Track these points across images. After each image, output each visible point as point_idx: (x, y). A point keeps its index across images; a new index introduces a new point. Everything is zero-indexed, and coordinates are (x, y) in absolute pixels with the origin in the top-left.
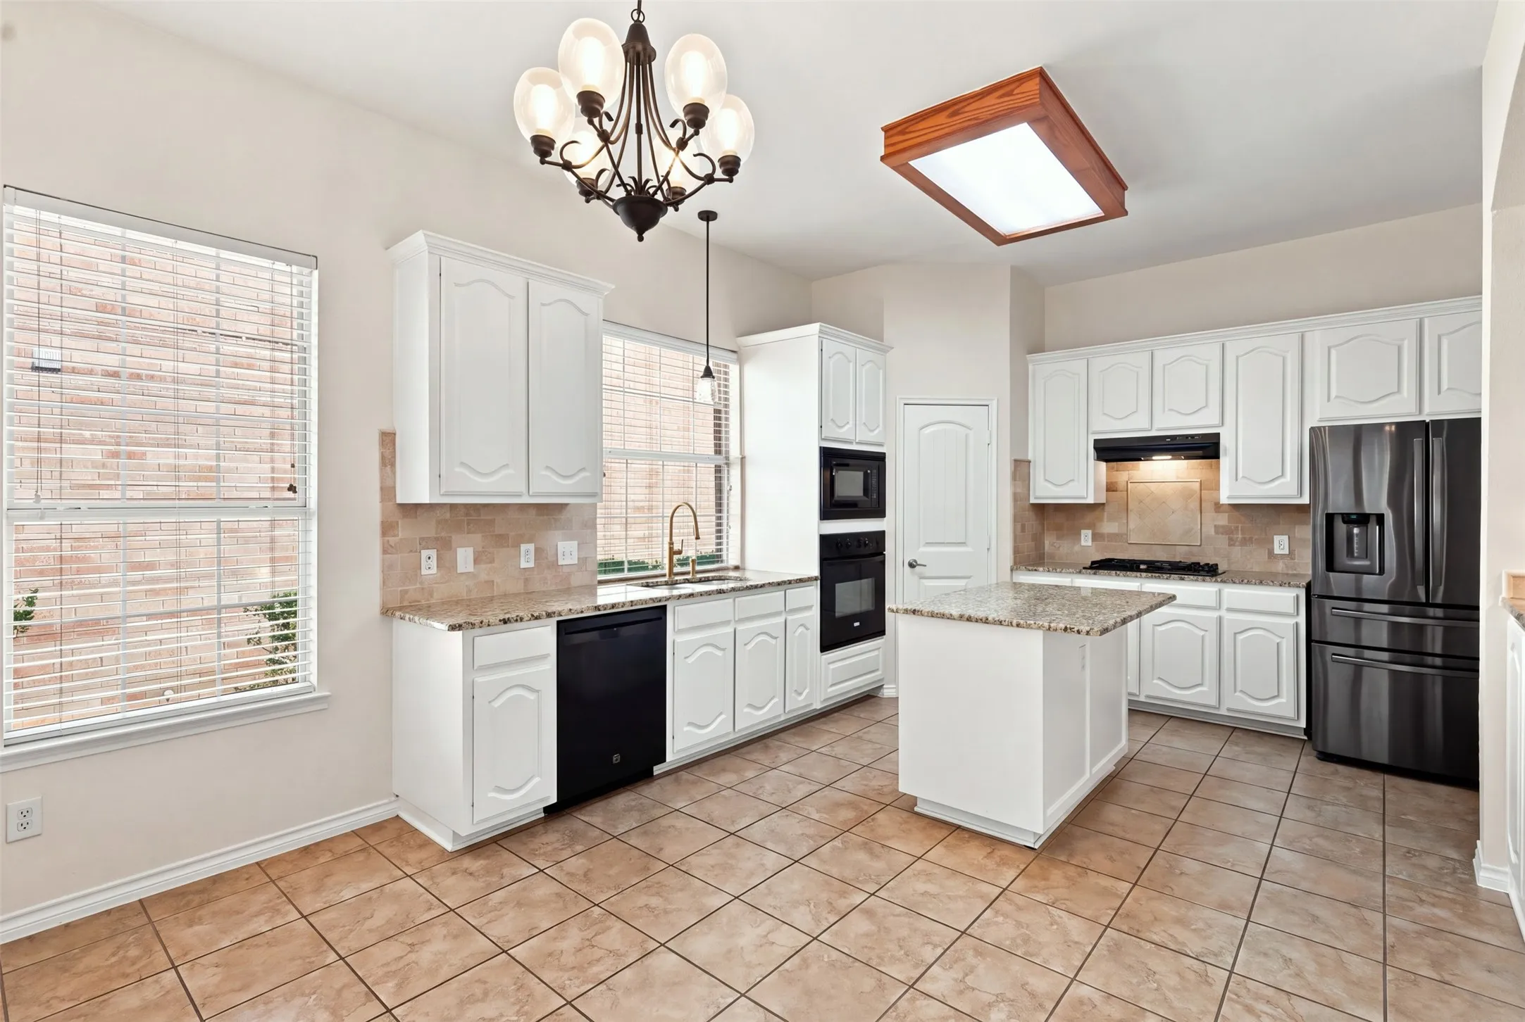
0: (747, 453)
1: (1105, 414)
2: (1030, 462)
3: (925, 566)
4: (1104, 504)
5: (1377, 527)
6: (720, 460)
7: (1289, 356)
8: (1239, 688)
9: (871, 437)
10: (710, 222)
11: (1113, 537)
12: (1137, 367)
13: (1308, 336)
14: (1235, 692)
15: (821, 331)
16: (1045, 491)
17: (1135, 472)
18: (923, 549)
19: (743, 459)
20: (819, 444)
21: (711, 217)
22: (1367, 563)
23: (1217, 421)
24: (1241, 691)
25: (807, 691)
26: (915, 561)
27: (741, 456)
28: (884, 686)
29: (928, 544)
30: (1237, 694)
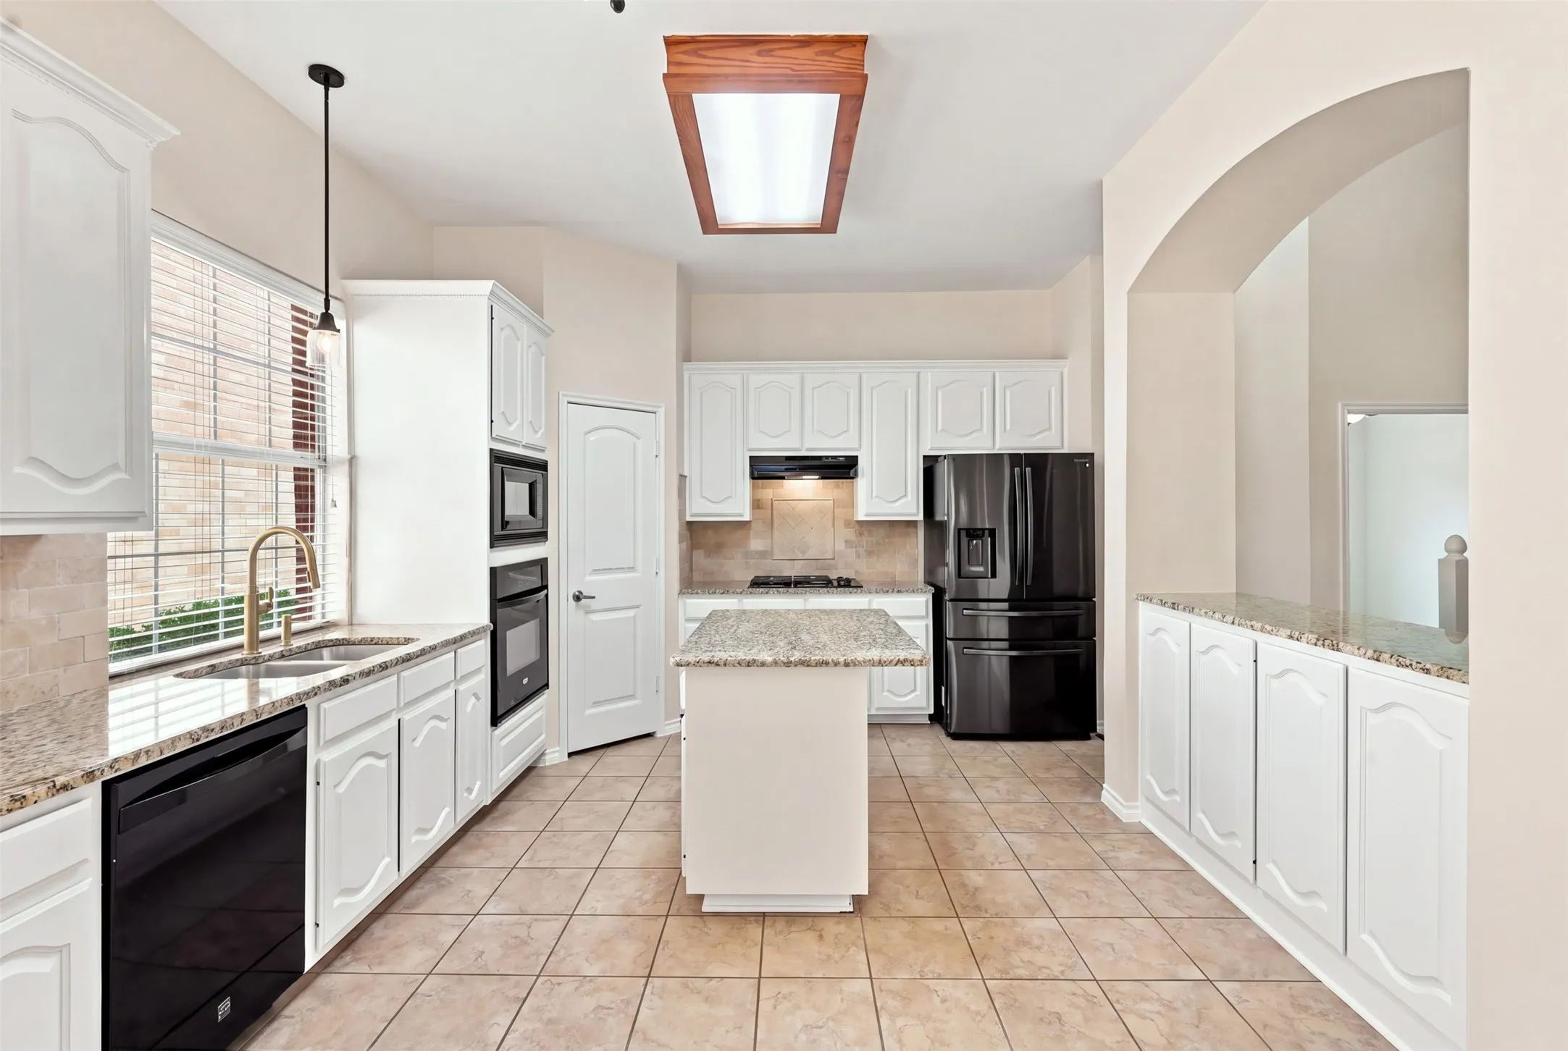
0: (360, 452)
1: (761, 432)
2: (686, 477)
3: (594, 597)
4: (750, 522)
5: (989, 539)
6: (306, 459)
7: (910, 391)
8: (886, 688)
9: (536, 439)
10: (331, 90)
11: (763, 554)
12: (789, 387)
13: (922, 375)
14: (883, 692)
15: (492, 293)
16: (700, 509)
17: (782, 490)
18: (589, 578)
19: (352, 461)
20: (488, 445)
21: (333, 78)
22: (981, 569)
23: (856, 445)
24: (888, 691)
25: (478, 783)
26: (580, 592)
27: (349, 456)
28: (547, 751)
29: (596, 571)
30: (885, 694)
